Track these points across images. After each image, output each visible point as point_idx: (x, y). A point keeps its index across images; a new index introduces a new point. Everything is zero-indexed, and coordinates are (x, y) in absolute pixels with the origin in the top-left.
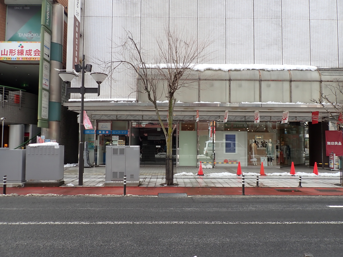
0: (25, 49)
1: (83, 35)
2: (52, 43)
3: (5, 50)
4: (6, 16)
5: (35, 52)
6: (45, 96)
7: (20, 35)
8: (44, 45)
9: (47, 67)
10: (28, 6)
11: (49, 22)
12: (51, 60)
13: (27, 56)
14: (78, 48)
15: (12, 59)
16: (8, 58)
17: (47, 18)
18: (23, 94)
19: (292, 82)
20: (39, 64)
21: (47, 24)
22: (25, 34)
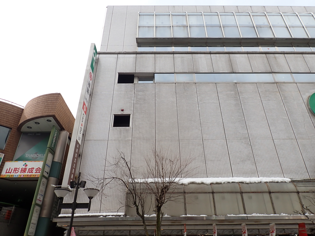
0: (28, 167)
1: (81, 155)
2: (53, 162)
3: (10, 168)
4: (19, 141)
5: (36, 170)
6: (37, 211)
7: (27, 155)
8: (46, 163)
9: (44, 183)
10: (39, 133)
11: (55, 145)
12: (49, 176)
13: (29, 174)
14: (76, 166)
15: (15, 176)
16: (11, 176)
17: (53, 142)
18: (15, 209)
19: (271, 193)
20: (38, 180)
21: (52, 146)
22: (31, 155)
